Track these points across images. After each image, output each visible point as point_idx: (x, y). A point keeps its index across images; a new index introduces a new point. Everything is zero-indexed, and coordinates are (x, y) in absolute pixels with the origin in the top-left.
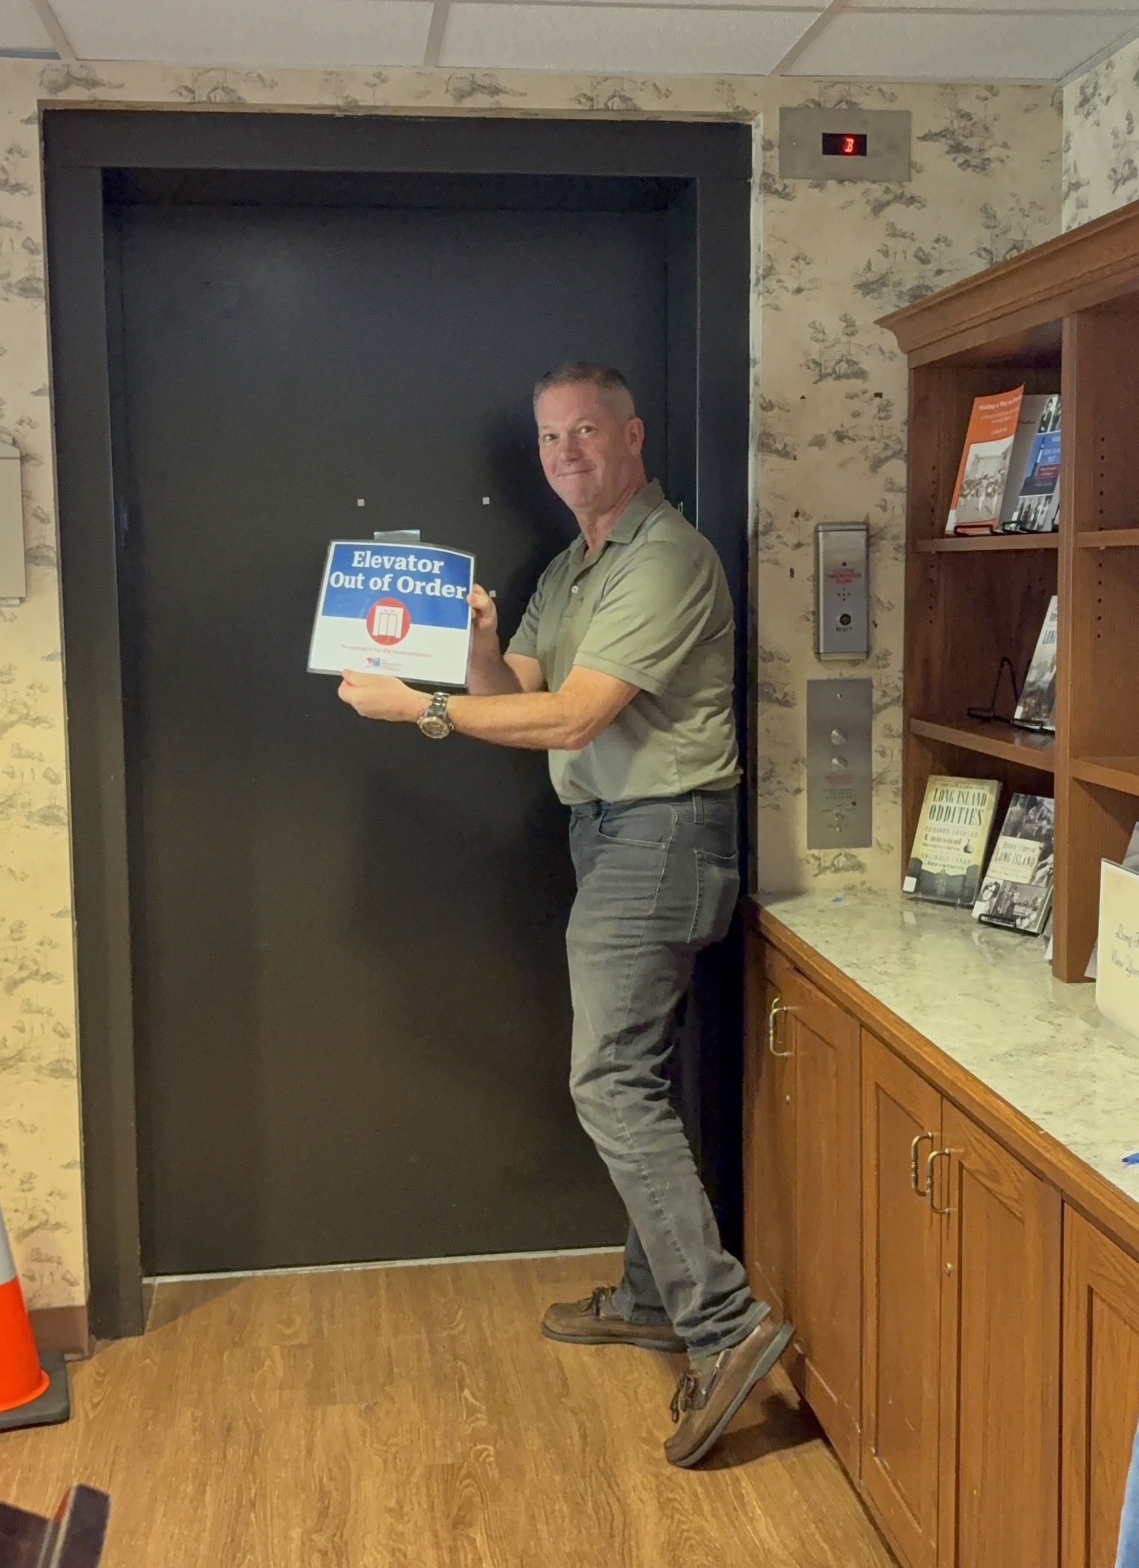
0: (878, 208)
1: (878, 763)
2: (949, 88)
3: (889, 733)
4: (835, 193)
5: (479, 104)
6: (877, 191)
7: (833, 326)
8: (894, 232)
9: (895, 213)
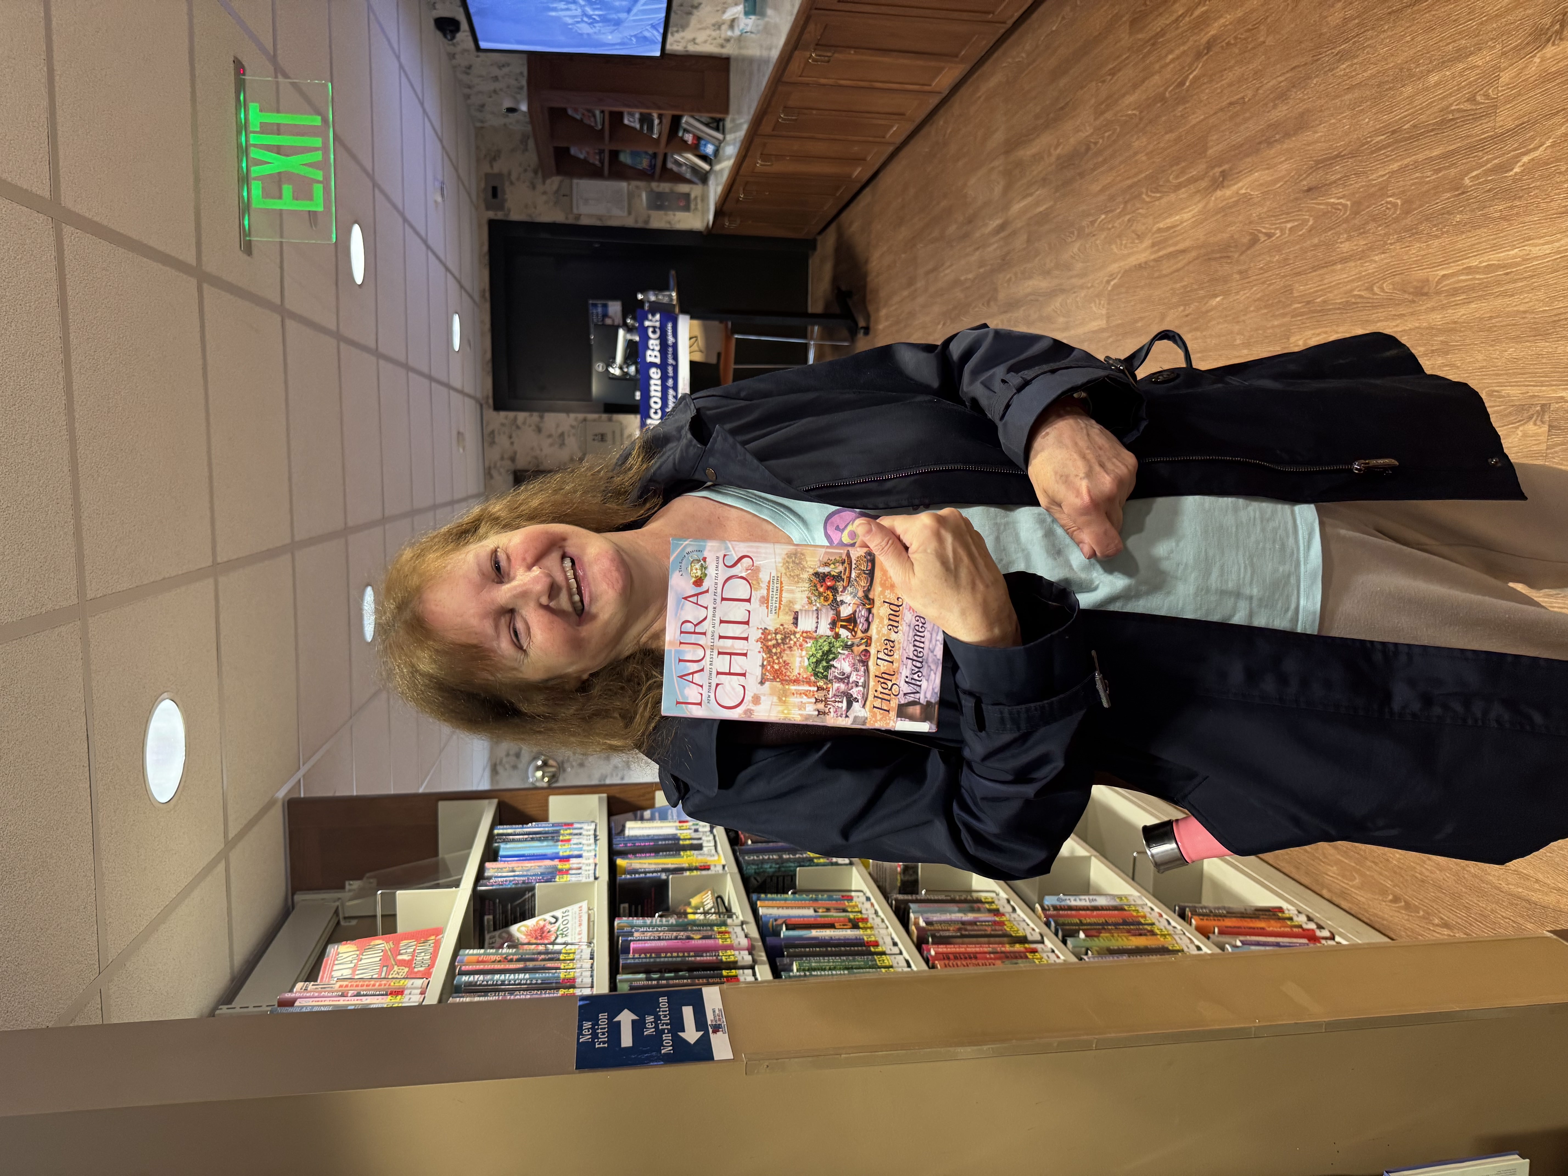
0: (512, 183)
1: (667, 190)
2: (478, 160)
3: (658, 186)
4: (508, 196)
5: (487, 295)
6: (507, 183)
7: (544, 198)
8: (518, 179)
9: (514, 177)
